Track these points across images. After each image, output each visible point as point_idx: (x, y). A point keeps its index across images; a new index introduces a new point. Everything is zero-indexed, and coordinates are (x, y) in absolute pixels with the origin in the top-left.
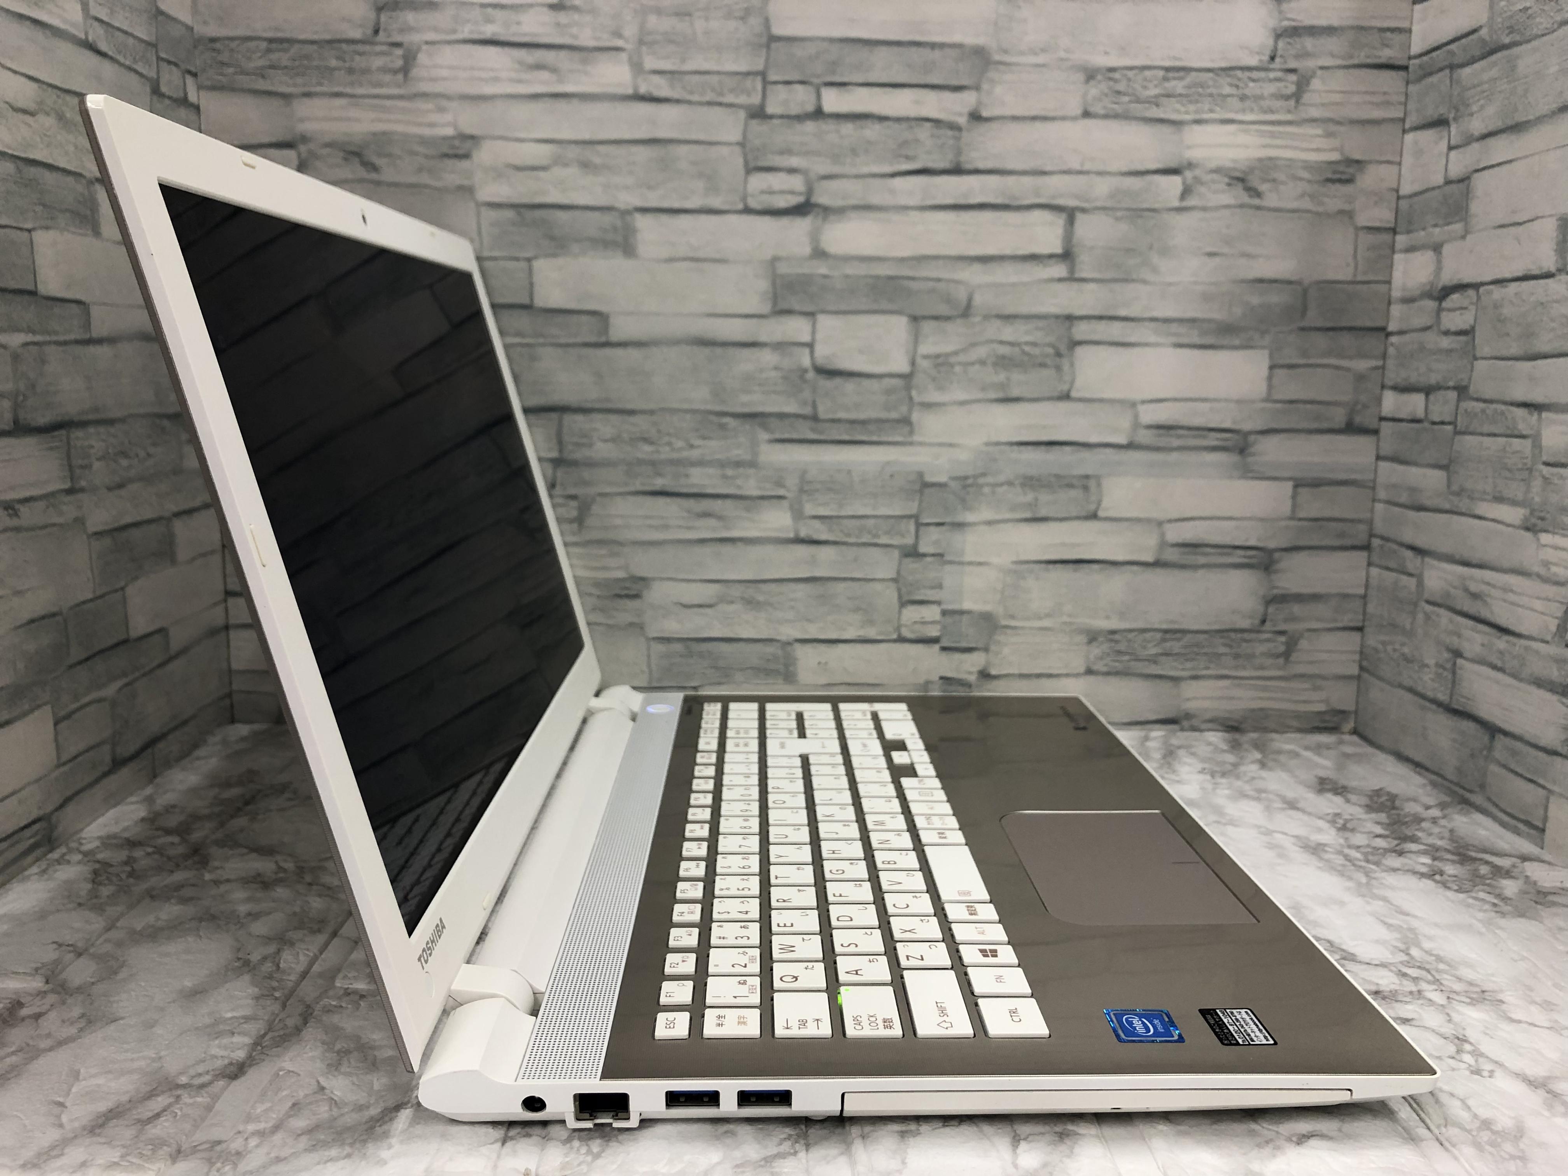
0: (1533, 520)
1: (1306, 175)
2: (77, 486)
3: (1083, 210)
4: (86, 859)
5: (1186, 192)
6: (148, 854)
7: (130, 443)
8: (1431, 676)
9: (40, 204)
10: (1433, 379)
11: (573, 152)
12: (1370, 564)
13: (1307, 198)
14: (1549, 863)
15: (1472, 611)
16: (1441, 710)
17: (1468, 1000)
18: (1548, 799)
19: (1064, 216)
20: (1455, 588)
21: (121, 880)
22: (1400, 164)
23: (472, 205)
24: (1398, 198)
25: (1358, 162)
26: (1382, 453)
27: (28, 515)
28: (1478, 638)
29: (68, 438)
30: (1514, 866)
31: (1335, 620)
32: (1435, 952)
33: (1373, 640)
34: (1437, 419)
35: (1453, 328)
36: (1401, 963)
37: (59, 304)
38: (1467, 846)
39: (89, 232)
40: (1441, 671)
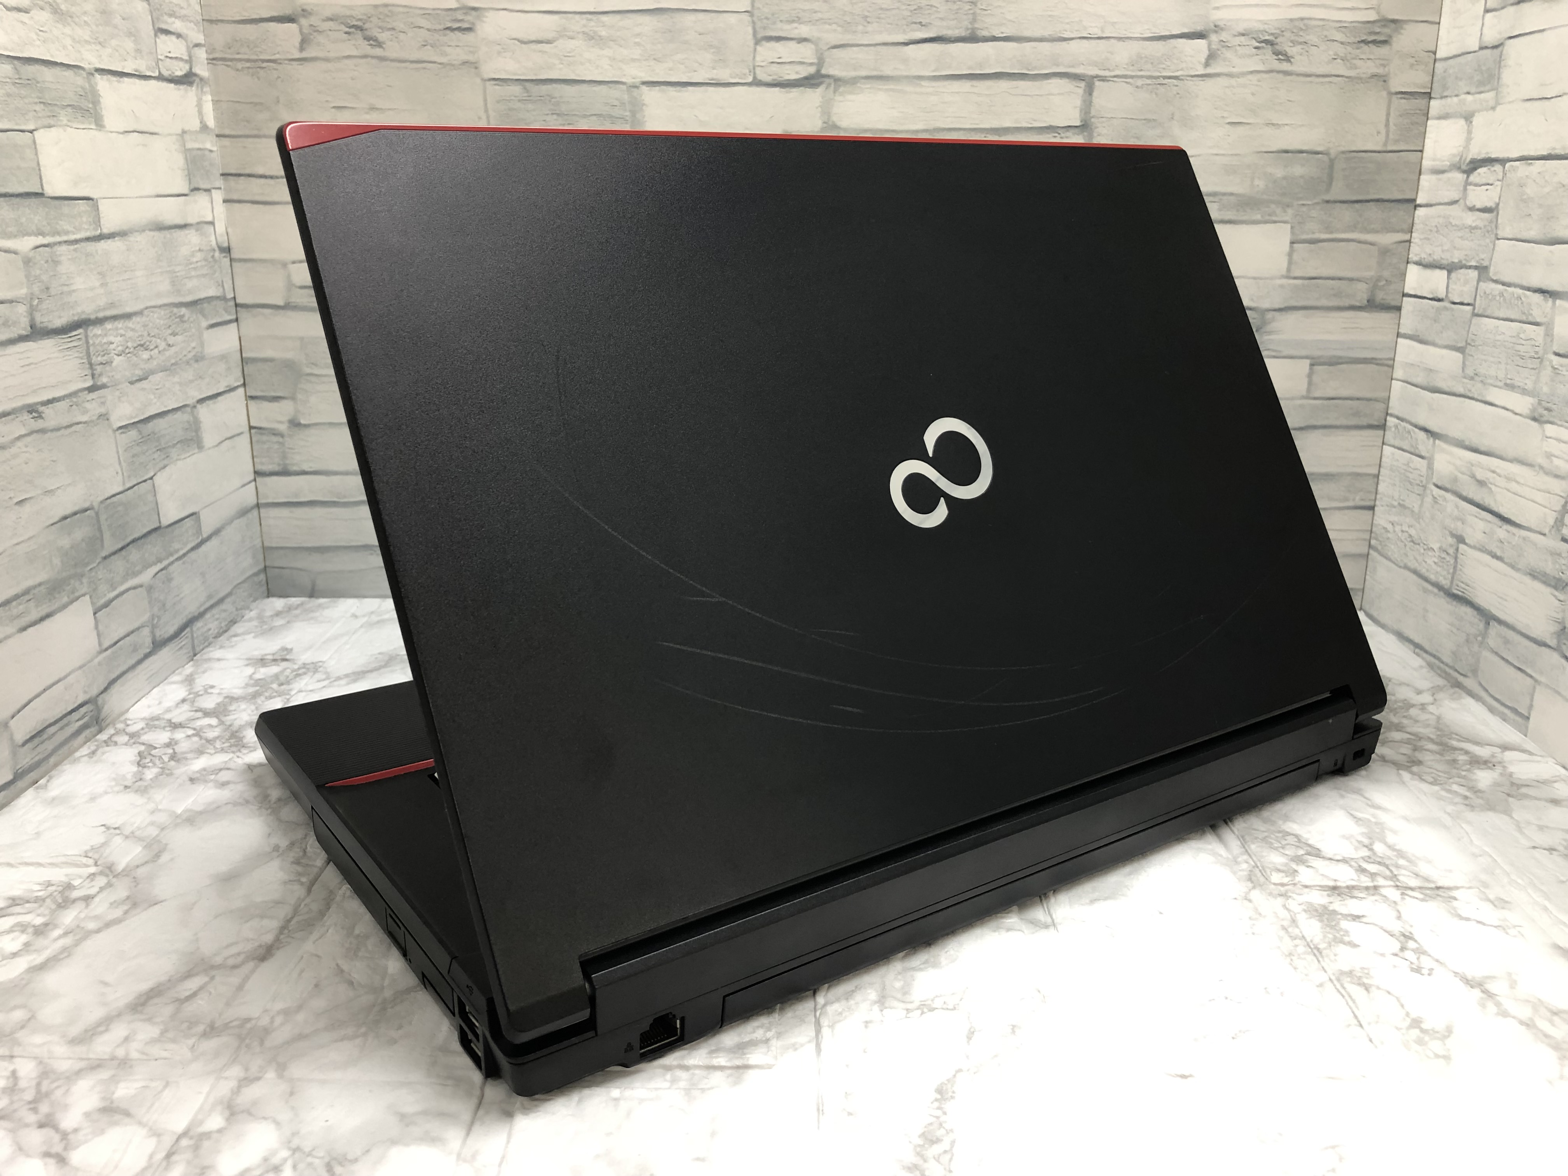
0: (1541, 411)
1: (1339, 36)
2: (99, 383)
3: (1103, 79)
4: (132, 741)
5: (1212, 57)
6: (189, 736)
7: (149, 335)
8: (1436, 560)
9: (40, 102)
10: (1456, 257)
11: (577, 24)
12: (1383, 443)
13: (1339, 61)
14: (1531, 753)
15: (1477, 498)
16: (1442, 593)
17: (1421, 896)
18: (1534, 688)
19: (1083, 84)
20: (1463, 473)
21: (164, 763)
22: (1439, 23)
23: (478, 81)
24: (1435, 60)
25: (1394, 21)
26: (1402, 331)
27: (53, 416)
28: (1481, 525)
29: (87, 337)
30: (1493, 756)
31: (1346, 499)
32: (1397, 847)
33: (1382, 518)
34: (1458, 301)
35: (1478, 206)
36: (1363, 858)
37: (66, 202)
38: (1451, 734)
39: (93, 126)
40: (1444, 555)
